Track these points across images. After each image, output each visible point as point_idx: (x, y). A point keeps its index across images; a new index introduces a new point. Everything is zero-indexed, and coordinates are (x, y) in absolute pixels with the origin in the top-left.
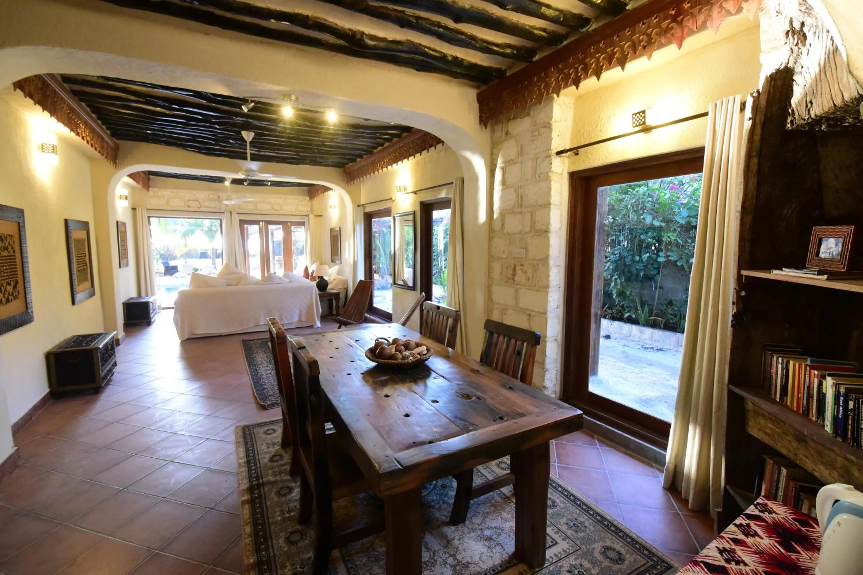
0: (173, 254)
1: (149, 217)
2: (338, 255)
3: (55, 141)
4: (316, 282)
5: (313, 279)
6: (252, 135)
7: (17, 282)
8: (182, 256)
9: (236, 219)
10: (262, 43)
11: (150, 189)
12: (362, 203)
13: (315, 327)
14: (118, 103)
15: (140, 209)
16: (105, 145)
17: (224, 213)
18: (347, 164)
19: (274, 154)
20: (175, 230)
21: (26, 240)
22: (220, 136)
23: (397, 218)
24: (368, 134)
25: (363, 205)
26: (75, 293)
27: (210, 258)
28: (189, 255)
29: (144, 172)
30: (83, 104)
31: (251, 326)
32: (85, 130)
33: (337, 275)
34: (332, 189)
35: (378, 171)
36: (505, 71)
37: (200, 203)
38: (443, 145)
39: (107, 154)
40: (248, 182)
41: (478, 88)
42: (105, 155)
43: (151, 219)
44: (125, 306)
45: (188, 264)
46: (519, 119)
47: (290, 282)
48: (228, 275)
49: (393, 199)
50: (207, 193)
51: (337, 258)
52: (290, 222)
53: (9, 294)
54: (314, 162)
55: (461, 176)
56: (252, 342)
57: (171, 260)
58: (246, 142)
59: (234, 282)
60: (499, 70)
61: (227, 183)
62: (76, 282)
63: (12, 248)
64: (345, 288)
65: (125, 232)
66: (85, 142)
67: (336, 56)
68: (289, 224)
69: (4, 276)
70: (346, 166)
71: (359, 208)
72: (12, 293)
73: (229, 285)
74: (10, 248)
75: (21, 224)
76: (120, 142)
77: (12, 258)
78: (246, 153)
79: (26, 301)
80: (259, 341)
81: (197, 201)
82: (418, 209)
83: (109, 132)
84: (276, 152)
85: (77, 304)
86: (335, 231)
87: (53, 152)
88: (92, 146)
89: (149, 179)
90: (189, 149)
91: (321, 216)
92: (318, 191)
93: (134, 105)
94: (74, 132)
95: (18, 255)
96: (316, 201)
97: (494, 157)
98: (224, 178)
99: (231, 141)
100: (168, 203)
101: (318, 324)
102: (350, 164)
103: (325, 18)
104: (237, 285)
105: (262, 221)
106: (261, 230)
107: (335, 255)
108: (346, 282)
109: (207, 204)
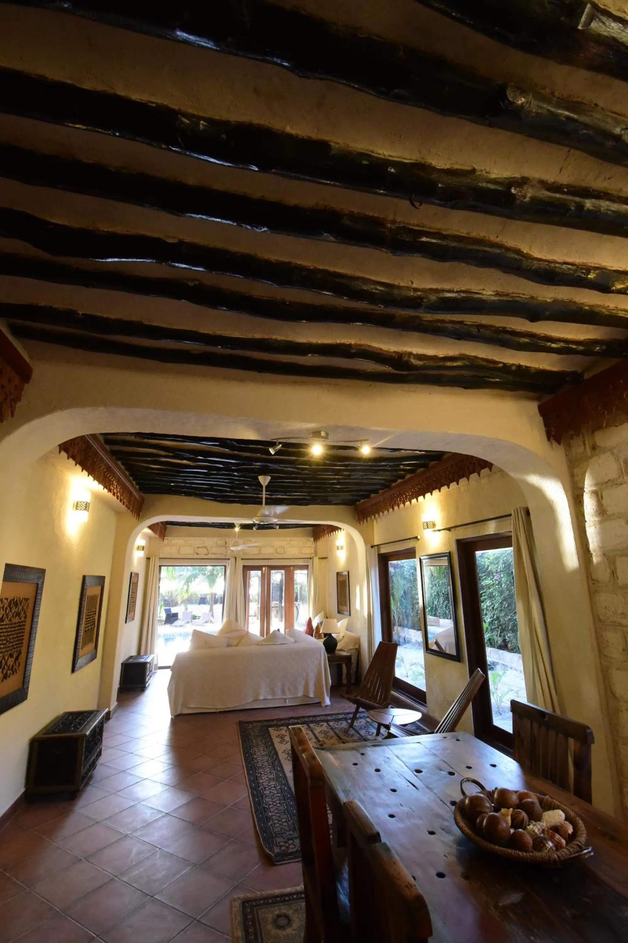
0: (175, 600)
1: (160, 566)
2: (346, 605)
3: (88, 498)
4: (323, 640)
5: (318, 636)
6: (269, 478)
7: (20, 653)
8: (183, 602)
9: (241, 564)
10: (295, 383)
11: (165, 538)
12: (376, 543)
13: (323, 705)
14: (149, 459)
15: (154, 558)
16: (133, 499)
17: (229, 559)
18: (359, 501)
19: (286, 497)
20: (180, 576)
21: (40, 602)
22: (237, 482)
23: (424, 562)
24: (390, 466)
25: (377, 545)
26: (77, 658)
27: (209, 604)
28: (189, 601)
29: (162, 523)
30: (119, 463)
31: (249, 701)
32: (117, 487)
33: (346, 630)
34: (340, 529)
35: (398, 506)
36: (582, 373)
37: (208, 550)
38: (491, 470)
39: (133, 508)
40: (257, 527)
41: (538, 399)
42: (131, 509)
43: (162, 567)
44: (123, 666)
45: (188, 610)
46: (614, 428)
47: (296, 642)
48: (228, 632)
49: (419, 537)
50: (215, 539)
51: (345, 608)
52: (293, 566)
53: (9, 669)
54: (325, 502)
55: (524, 506)
56: (250, 726)
57: (173, 606)
58: (262, 486)
59: (235, 642)
60: (574, 373)
61: (237, 529)
62: (80, 644)
63: (25, 613)
64: (357, 649)
65: (137, 583)
66: (115, 498)
67: (370, 386)
68: (292, 568)
69: (9, 647)
70: (358, 503)
71: (373, 549)
72: (12, 667)
73: (229, 646)
74: (22, 613)
75: (40, 586)
76: (147, 496)
77: (21, 625)
78: (262, 498)
79: (25, 674)
80: (258, 724)
81: (206, 547)
82: (454, 549)
83: (137, 487)
84: (288, 494)
85: (77, 670)
86: (342, 576)
87: (85, 509)
88: (121, 501)
89: (165, 529)
90: (205, 498)
91: (326, 558)
92: (324, 531)
93: (163, 459)
94: (107, 488)
95: (29, 620)
96: (321, 542)
97: (576, 479)
98: (233, 524)
99: (246, 487)
100: (179, 552)
101: (327, 701)
102: (362, 501)
103: (369, 344)
104: (236, 646)
105: (265, 566)
106: (263, 575)
107: (343, 605)
108: (357, 641)
109: (214, 550)
